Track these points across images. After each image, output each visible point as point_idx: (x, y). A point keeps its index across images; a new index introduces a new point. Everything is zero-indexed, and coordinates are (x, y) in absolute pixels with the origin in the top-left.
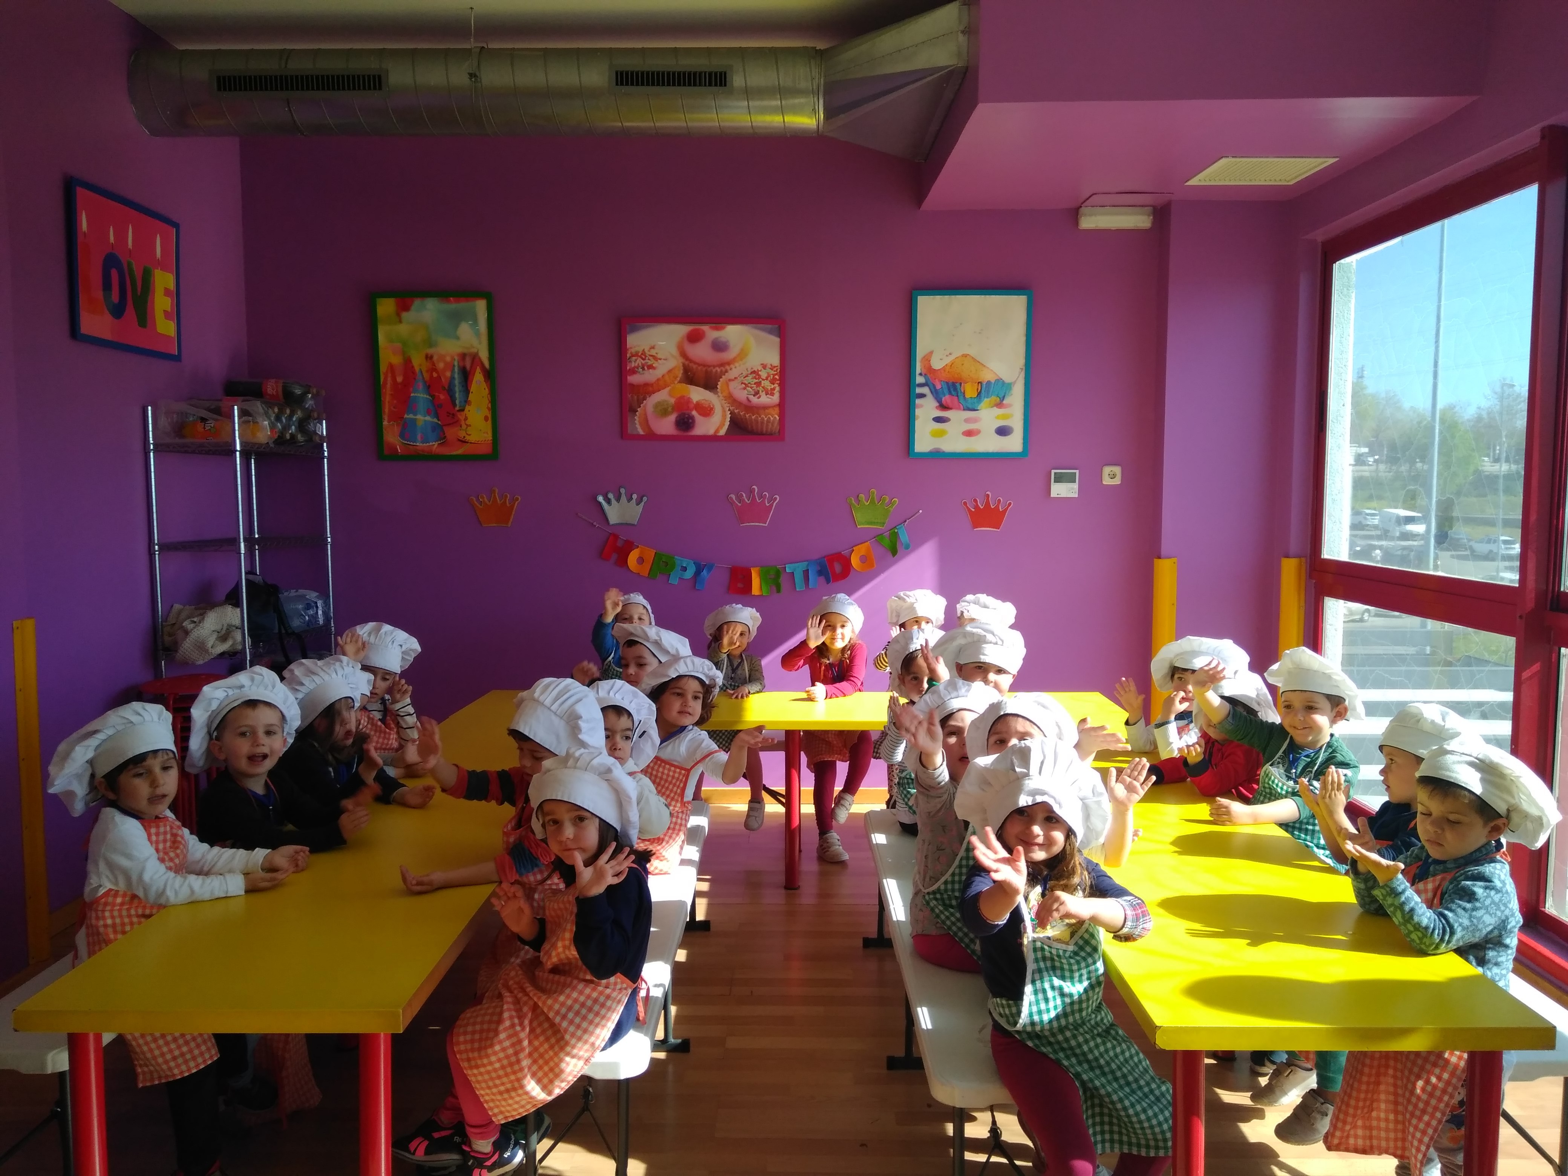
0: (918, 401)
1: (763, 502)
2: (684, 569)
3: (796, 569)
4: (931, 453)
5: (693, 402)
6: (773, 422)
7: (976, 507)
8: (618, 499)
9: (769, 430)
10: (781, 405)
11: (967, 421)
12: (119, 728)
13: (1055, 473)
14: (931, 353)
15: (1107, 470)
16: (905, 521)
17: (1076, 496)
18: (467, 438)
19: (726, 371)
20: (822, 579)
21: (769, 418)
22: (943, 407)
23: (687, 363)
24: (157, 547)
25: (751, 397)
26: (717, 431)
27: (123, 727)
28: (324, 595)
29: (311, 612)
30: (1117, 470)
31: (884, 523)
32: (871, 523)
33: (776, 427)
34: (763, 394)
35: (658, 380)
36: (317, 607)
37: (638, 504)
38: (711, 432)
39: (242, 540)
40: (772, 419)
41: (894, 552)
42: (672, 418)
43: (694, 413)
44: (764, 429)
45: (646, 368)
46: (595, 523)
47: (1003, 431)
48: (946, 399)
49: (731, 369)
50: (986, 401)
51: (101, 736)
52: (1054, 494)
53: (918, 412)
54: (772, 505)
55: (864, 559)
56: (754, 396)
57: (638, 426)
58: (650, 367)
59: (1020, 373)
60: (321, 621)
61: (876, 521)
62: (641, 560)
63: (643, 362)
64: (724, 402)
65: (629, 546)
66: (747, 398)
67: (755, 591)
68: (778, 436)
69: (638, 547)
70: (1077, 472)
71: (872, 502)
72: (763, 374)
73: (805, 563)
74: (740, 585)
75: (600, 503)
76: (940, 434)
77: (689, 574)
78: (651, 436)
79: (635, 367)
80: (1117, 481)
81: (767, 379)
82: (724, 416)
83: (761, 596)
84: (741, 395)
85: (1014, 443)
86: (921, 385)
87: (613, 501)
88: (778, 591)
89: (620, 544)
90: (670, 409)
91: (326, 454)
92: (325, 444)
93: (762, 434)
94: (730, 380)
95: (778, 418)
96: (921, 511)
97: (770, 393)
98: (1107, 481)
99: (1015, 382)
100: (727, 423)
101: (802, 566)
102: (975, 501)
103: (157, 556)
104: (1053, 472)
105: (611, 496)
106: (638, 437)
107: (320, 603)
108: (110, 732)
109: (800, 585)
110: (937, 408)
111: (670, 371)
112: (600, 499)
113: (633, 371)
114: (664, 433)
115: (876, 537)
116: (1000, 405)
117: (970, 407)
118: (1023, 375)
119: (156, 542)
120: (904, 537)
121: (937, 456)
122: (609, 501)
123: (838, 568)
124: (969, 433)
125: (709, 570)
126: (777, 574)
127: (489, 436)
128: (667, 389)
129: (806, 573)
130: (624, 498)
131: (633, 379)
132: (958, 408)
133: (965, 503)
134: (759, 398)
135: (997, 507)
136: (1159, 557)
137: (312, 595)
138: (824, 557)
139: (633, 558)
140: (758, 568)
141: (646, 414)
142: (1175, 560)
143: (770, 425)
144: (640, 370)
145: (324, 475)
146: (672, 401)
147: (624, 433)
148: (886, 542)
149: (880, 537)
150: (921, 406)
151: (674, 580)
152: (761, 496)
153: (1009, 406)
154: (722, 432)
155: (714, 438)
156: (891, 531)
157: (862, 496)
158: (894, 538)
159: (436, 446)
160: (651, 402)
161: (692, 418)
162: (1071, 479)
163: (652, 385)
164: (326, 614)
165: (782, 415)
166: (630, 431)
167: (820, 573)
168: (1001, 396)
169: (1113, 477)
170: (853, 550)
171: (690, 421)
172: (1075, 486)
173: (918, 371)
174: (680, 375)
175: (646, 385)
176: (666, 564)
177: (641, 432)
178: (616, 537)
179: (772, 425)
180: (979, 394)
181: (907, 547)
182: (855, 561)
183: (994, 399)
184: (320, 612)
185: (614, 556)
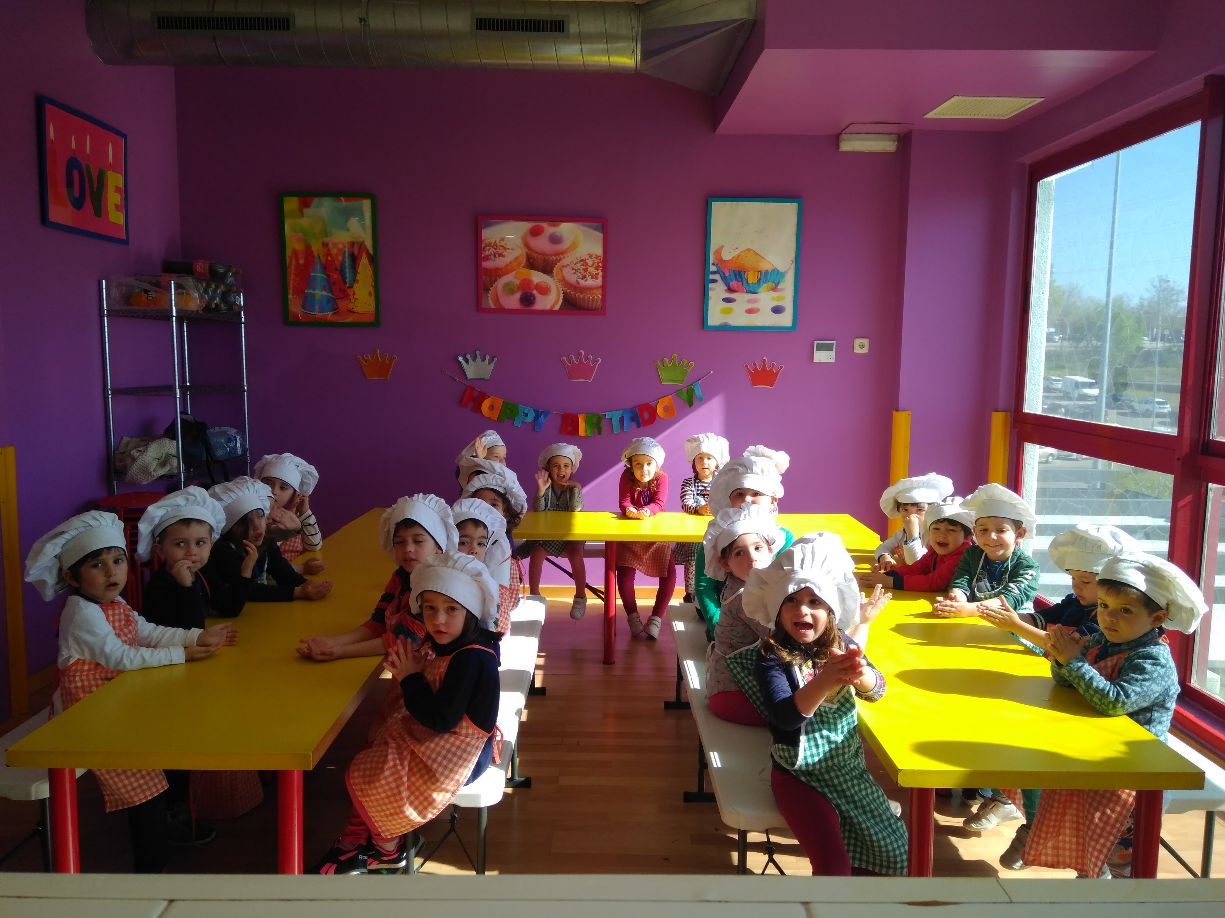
0: (711, 285)
1: (588, 363)
2: (526, 415)
3: (614, 416)
4: (720, 326)
5: (533, 284)
6: (597, 300)
7: (755, 370)
8: (474, 359)
9: (594, 306)
10: (604, 287)
11: (749, 301)
12: (81, 530)
13: (817, 343)
14: (722, 247)
15: (858, 342)
16: (700, 380)
17: (833, 361)
18: (355, 309)
19: (560, 259)
20: (634, 424)
21: (594, 297)
22: (730, 290)
23: (529, 252)
24: (110, 392)
25: (580, 280)
26: (553, 306)
27: (84, 529)
28: (242, 431)
29: (231, 445)
30: (866, 342)
31: (683, 381)
32: (674, 381)
33: (599, 304)
34: (589, 278)
35: (507, 265)
36: (236, 441)
37: (490, 363)
38: (548, 307)
39: (177, 387)
40: (596, 297)
41: (691, 404)
42: (518, 295)
43: (535, 292)
44: (590, 307)
45: (497, 256)
46: (456, 378)
47: (777, 310)
48: (733, 284)
49: (564, 258)
50: (764, 286)
51: (67, 536)
52: (816, 360)
53: (711, 294)
54: (595, 365)
55: (666, 409)
56: (582, 279)
57: (490, 302)
58: (501, 255)
59: (791, 264)
60: (239, 451)
61: (677, 379)
62: (492, 408)
63: (495, 251)
64: (558, 284)
65: (483, 396)
66: (577, 281)
67: (582, 432)
68: (601, 311)
69: (489, 397)
70: (834, 342)
71: (674, 364)
72: (590, 262)
73: (621, 412)
74: (570, 428)
75: (460, 362)
76: (728, 311)
77: (530, 419)
78: (501, 310)
79: (487, 255)
80: (865, 350)
81: (592, 266)
82: (558, 296)
83: (586, 437)
84: (572, 278)
85: (786, 320)
86: (714, 273)
87: (471, 361)
88: (600, 433)
89: (475, 394)
90: (516, 289)
91: (243, 320)
92: (242, 312)
93: (588, 309)
94: (563, 266)
95: (600, 297)
96: (712, 372)
97: (594, 277)
98: (857, 350)
99: (787, 272)
100: (561, 301)
101: (619, 414)
102: (755, 364)
103: (110, 398)
104: (816, 342)
105: (468, 356)
106: (490, 310)
107: (238, 438)
108: (74, 533)
109: (616, 428)
110: (726, 291)
111: (516, 259)
112: (460, 359)
113: (487, 258)
114: (511, 307)
115: (676, 391)
116: (775, 289)
117: (752, 290)
118: (793, 266)
119: (109, 387)
120: (698, 392)
121: (725, 328)
122: (467, 361)
123: (646, 415)
124: (750, 311)
125: (546, 416)
126: (599, 421)
127: (372, 308)
128: (514, 273)
129: (621, 419)
130: (479, 358)
131: (487, 264)
132: (742, 291)
133: (747, 366)
134: (586, 280)
135: (772, 369)
136: (897, 410)
137: (232, 431)
138: (636, 407)
139: (485, 406)
140: (584, 415)
141: (497, 293)
142: (909, 412)
143: (595, 302)
144: (493, 257)
145: (242, 337)
146: (517, 282)
147: (479, 307)
148: (685, 396)
150: (713, 289)
151: (518, 424)
152: (587, 359)
153: (782, 290)
154: (557, 308)
155: (550, 312)
156: (688, 388)
157: (666, 359)
158: (691, 392)
159: (330, 315)
160: (501, 282)
161: (533, 296)
162: (829, 348)
163: (501, 269)
164: (242, 446)
165: (604, 295)
166: (484, 306)
167: (633, 419)
168: (777, 282)
169: (862, 347)
170: (659, 402)
171: (532, 298)
172: (833, 354)
173: (711, 261)
174: (524, 262)
175: (497, 269)
176: (512, 411)
177: (493, 307)
178: (472, 389)
179: (596, 302)
180: (759, 280)
181: (701, 400)
182: (660, 410)
183: (770, 284)
184: (239, 445)
185: (471, 404)
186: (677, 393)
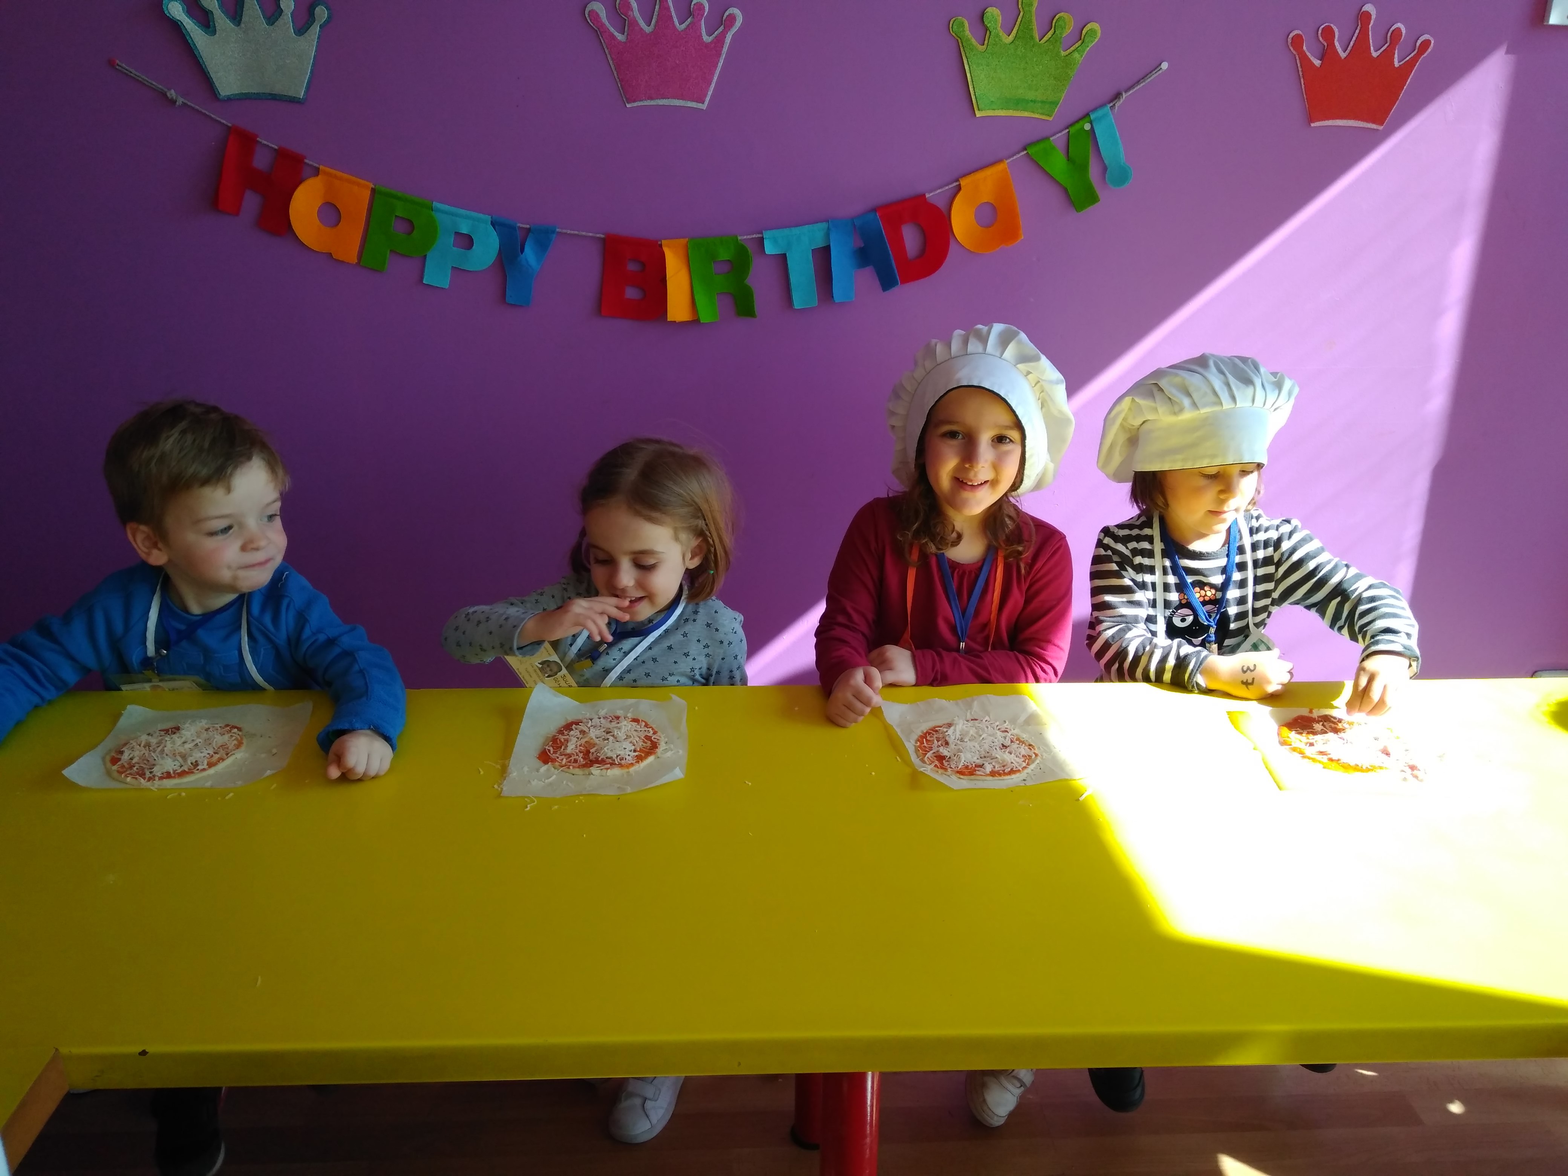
1: (694, 28)
2: (466, 241)
3: (795, 244)
7: (1327, 53)
8: (235, 14)
16: (1118, 96)
20: (870, 274)
31: (1054, 103)
32: (1017, 103)
37: (301, 29)
41: (1079, 193)
46: (172, 94)
54: (720, 40)
55: (988, 215)
61: (1031, 95)
62: (330, 214)
65: (290, 171)
67: (677, 308)
69: (316, 172)
71: (1025, 34)
73: (823, 226)
74: (632, 293)
75: (176, 26)
77: (482, 258)
83: (693, 323)
87: (221, 20)
88: (742, 309)
89: (261, 161)
96: (1165, 66)
101: (812, 237)
102: (1328, 33)
109: (804, 291)
112: (176, 7)
115: (1027, 145)
120: (1112, 145)
122: (205, 20)
123: (913, 242)
125: (542, 246)
126: (740, 263)
129: (823, 256)
130: (253, 9)
133: (1297, 41)
135: (1388, 55)
138: (875, 210)
139: (305, 206)
140: (683, 241)
148: (1057, 165)
149: (1041, 146)
151: (437, 276)
152: (689, 11)
156: (1073, 130)
157: (994, 15)
158: (1084, 150)
167: (864, 257)
170: (959, 188)
176: (410, 226)
178: (245, 138)
181: (1119, 178)
182: (962, 222)
185: (250, 202)
186: (1031, 151)
